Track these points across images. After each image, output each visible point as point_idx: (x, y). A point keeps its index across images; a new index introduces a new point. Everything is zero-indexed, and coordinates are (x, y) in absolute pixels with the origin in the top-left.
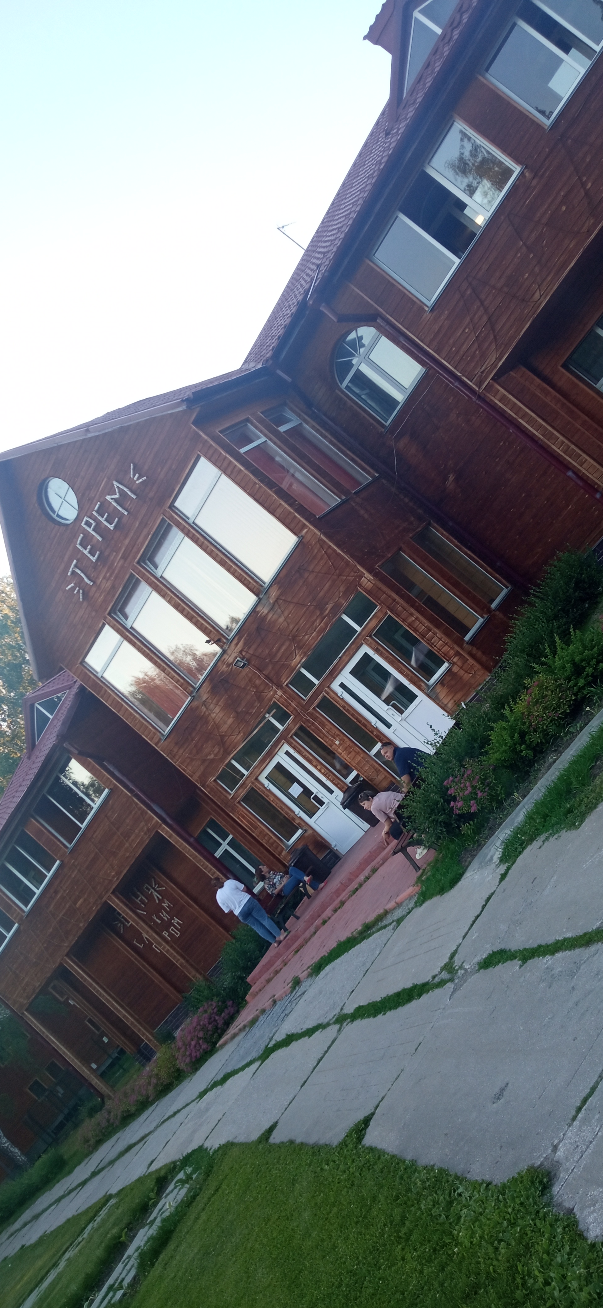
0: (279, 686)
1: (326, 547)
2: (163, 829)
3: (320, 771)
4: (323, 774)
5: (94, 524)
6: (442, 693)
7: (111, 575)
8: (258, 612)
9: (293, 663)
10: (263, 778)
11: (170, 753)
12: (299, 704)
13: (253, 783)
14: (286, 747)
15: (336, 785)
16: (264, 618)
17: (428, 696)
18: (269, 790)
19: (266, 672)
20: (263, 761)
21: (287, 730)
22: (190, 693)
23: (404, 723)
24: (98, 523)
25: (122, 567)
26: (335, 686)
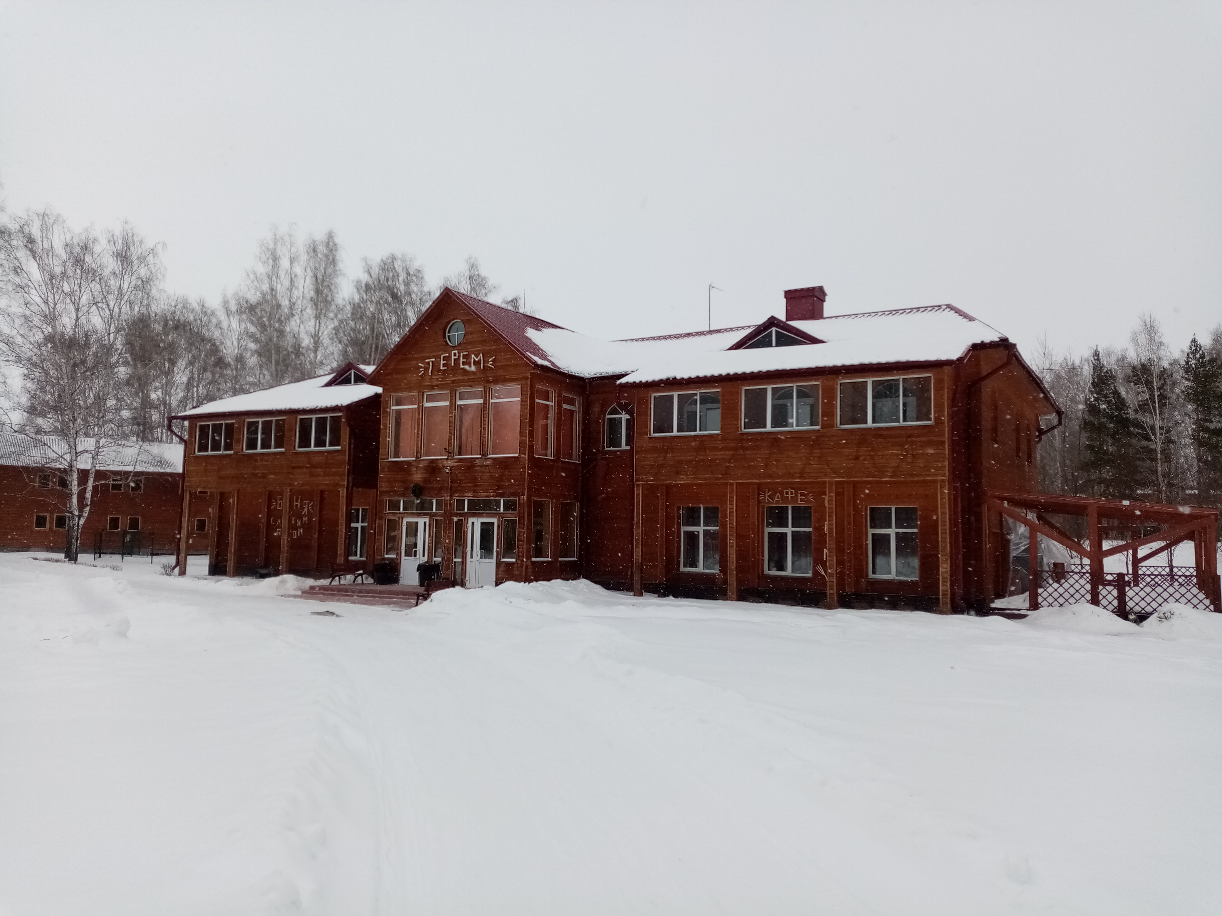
0: (451, 496)
1: (524, 470)
2: (343, 490)
3: (429, 543)
4: (429, 546)
5: (456, 357)
6: (502, 569)
7: (440, 381)
8: (475, 461)
9: (466, 494)
10: (405, 520)
11: (383, 469)
12: (450, 511)
13: (399, 518)
14: (427, 520)
15: (428, 556)
16: (474, 466)
17: (497, 563)
18: (402, 528)
19: (453, 485)
20: (413, 514)
21: (435, 515)
22: (417, 458)
23: (478, 563)
24: (459, 358)
25: (448, 384)
26: (471, 520)
